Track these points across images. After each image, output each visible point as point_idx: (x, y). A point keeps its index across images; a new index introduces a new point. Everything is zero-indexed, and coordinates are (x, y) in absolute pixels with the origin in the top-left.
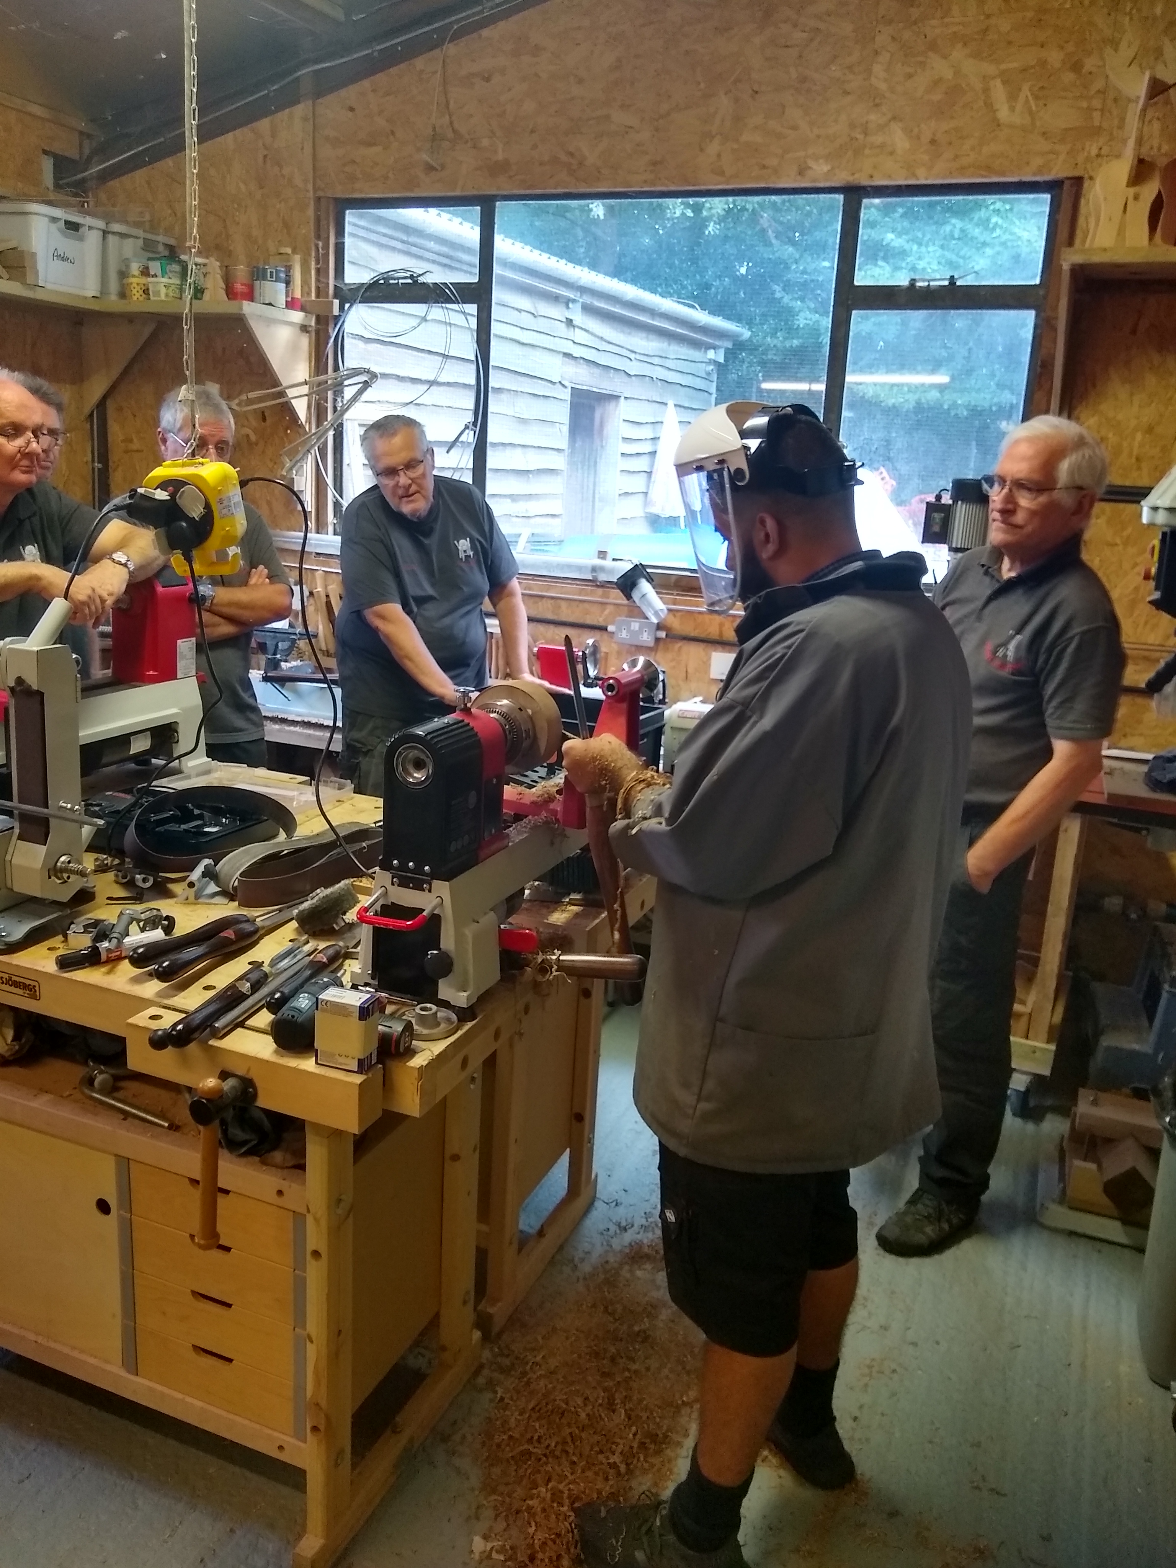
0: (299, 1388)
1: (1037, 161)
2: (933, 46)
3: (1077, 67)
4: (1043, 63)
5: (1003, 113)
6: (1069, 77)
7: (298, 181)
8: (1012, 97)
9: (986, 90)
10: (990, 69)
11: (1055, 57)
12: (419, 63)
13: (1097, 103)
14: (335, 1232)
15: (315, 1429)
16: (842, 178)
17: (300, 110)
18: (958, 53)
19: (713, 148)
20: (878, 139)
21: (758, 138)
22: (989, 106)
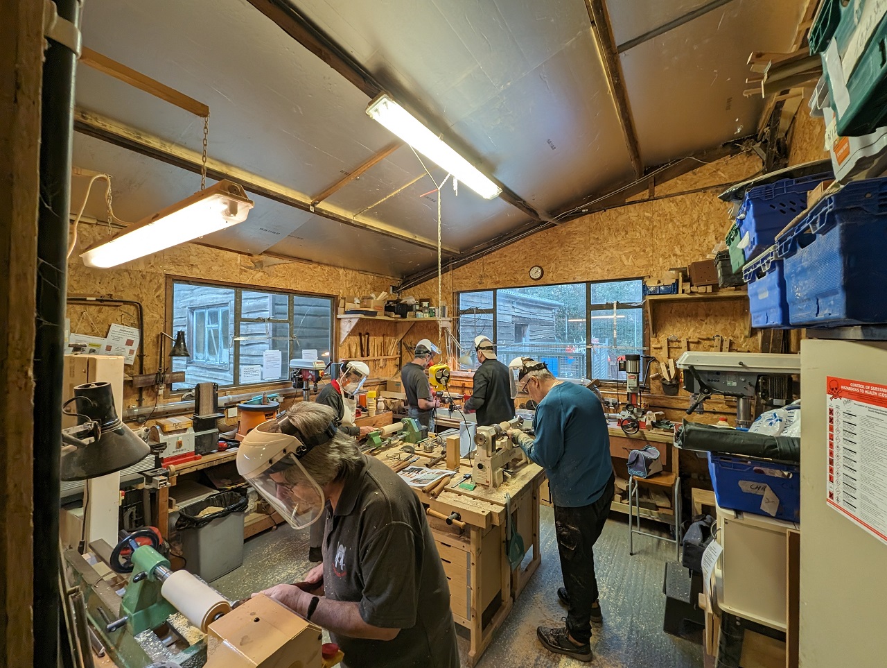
0: (469, 604)
1: (636, 273)
2: (605, 249)
3: (644, 251)
4: (635, 250)
5: (626, 263)
6: (642, 253)
7: (449, 288)
8: (628, 259)
9: (620, 258)
10: (621, 253)
11: (638, 249)
12: (477, 261)
13: (651, 258)
14: (477, 558)
15: (473, 616)
16: (585, 280)
17: (449, 273)
18: (612, 250)
19: (551, 274)
20: (593, 271)
21: (562, 272)
22: (621, 261)
